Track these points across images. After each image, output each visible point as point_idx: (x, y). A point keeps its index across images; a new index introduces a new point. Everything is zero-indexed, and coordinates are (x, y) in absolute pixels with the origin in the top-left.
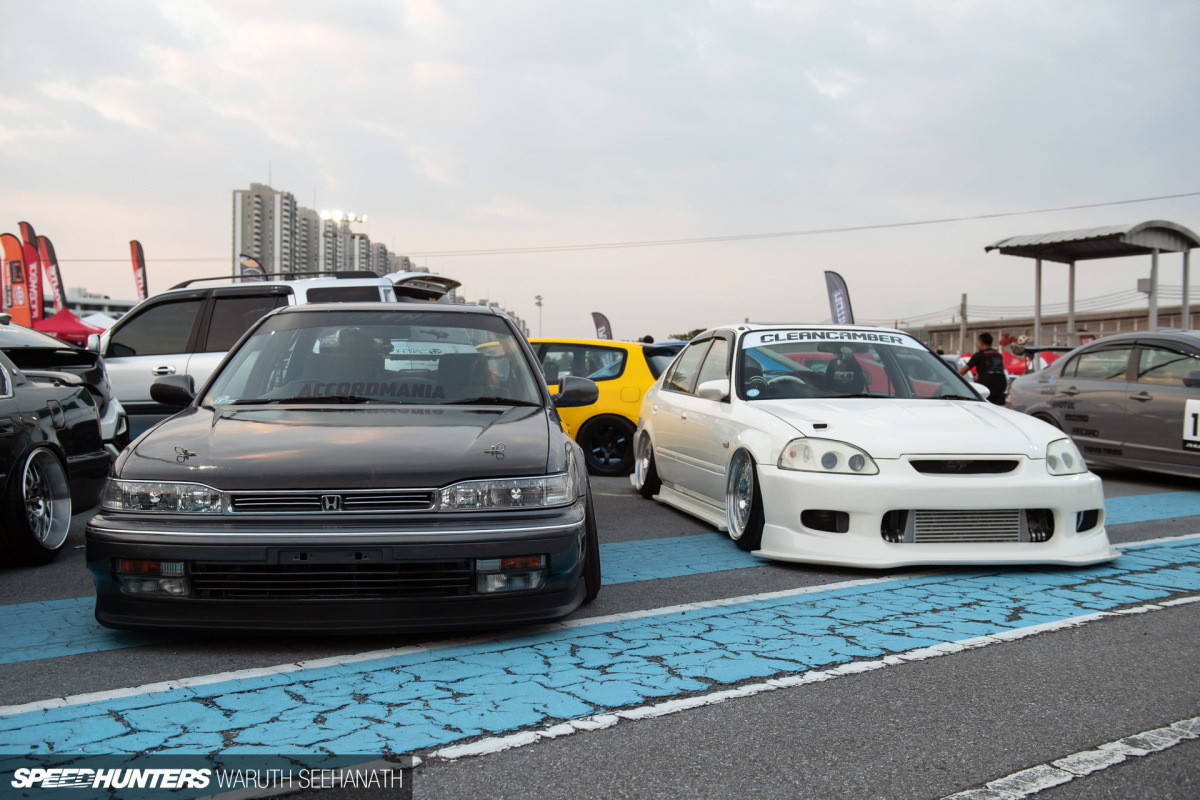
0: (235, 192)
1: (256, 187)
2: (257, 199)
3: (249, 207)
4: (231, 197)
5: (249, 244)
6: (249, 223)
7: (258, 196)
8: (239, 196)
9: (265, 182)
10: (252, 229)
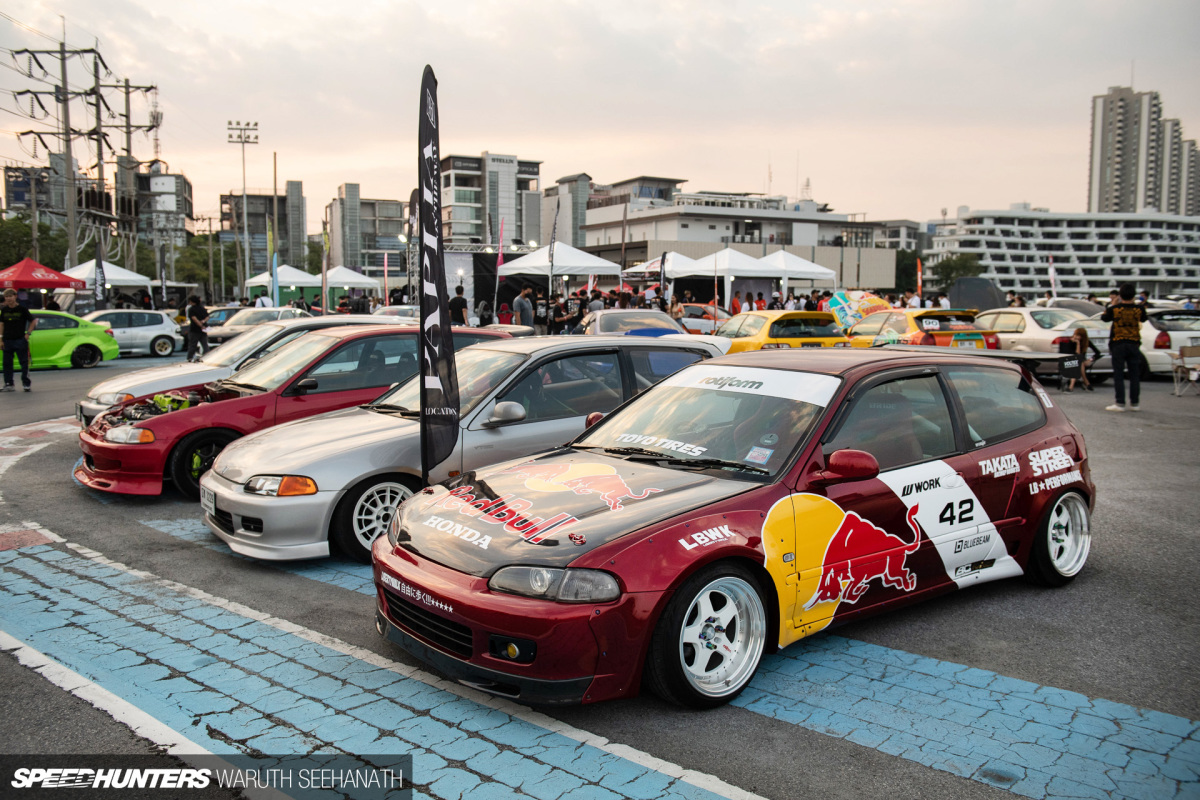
0: (1095, 99)
1: (1117, 91)
2: (1121, 104)
3: (1111, 114)
4: (1090, 105)
5: (1109, 155)
6: (1110, 131)
7: (1121, 100)
8: (1100, 103)
9: (1124, 85)
10: (1114, 138)
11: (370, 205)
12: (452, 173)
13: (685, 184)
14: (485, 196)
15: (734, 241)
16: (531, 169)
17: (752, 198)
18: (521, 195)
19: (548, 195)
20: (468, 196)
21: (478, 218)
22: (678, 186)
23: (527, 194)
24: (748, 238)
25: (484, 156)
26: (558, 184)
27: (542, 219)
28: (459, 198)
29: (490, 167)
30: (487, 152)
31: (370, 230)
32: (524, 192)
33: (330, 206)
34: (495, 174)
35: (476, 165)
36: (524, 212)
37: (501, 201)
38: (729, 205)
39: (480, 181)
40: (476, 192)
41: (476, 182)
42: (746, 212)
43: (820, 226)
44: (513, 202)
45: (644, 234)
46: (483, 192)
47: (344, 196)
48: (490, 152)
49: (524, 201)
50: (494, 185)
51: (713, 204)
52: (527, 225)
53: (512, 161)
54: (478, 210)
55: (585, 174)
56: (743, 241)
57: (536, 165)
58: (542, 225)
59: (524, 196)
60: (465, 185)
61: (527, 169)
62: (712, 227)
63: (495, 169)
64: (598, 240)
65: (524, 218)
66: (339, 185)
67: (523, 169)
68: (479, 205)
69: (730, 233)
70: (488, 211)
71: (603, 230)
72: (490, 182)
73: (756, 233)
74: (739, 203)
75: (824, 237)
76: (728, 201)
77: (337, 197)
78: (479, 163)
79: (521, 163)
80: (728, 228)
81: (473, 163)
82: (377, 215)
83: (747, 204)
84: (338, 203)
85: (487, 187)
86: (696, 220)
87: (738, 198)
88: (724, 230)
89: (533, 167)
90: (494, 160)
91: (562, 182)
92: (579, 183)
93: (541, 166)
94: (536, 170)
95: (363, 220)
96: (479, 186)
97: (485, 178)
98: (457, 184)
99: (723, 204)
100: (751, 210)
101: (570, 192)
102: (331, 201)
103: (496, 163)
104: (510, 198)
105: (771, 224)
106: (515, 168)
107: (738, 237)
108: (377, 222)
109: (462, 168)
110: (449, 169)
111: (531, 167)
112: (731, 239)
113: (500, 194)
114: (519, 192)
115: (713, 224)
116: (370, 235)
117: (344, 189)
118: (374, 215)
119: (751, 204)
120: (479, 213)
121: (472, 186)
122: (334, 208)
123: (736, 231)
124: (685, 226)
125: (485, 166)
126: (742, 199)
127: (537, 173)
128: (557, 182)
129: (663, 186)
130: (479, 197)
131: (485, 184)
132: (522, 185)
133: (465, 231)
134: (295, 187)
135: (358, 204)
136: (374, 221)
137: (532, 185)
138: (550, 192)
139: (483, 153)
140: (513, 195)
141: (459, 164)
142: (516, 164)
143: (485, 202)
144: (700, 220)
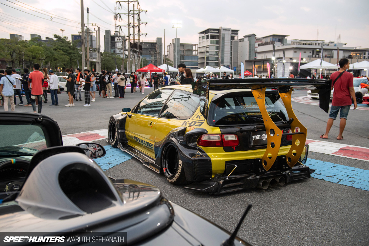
11: (183, 45)
12: (209, 34)
13: (288, 37)
14: (220, 42)
15: (312, 57)
16: (236, 33)
17: (319, 42)
18: (232, 42)
19: (240, 41)
20: (214, 42)
21: (217, 49)
22: (286, 38)
23: (234, 41)
24: (317, 56)
25: (220, 28)
26: (244, 38)
27: (239, 50)
28: (211, 43)
29: (222, 32)
30: (221, 27)
31: (182, 54)
32: (233, 40)
33: (169, 46)
34: (224, 34)
35: (217, 32)
36: (233, 47)
37: (225, 44)
38: (311, 44)
39: (218, 37)
40: (217, 41)
41: (217, 37)
42: (317, 47)
43: (344, 52)
44: (229, 44)
45: (280, 55)
46: (220, 40)
47: (175, 43)
48: (222, 27)
49: (233, 43)
50: (223, 38)
51: (306, 44)
52: (234, 52)
53: (229, 30)
54: (217, 47)
55: (254, 34)
56: (315, 57)
57: (237, 31)
58: (239, 52)
59: (233, 42)
60: (214, 38)
61: (234, 33)
64: (262, 57)
65: (233, 49)
66: (173, 39)
67: (233, 33)
68: (218, 45)
69: (311, 54)
70: (221, 47)
71: (264, 54)
72: (222, 37)
74: (314, 44)
75: (344, 55)
76: (311, 43)
77: (172, 43)
78: (219, 31)
79: (232, 31)
80: (310, 52)
81: (216, 31)
82: (185, 49)
83: (317, 44)
84: (173, 45)
85: (221, 39)
86: (300, 50)
87: (314, 42)
88: (309, 53)
89: (236, 32)
90: (223, 30)
91: (245, 37)
92: (252, 37)
93: (239, 31)
94: (237, 33)
95: (180, 50)
96: (218, 39)
97: (220, 36)
98: (211, 38)
99: (309, 44)
100: (319, 46)
101: (248, 40)
102: (169, 44)
103: (224, 31)
104: (228, 43)
105: (326, 51)
106: (230, 32)
107: (314, 56)
108: (185, 51)
109: (213, 33)
110: (208, 33)
111: (235, 32)
112: (311, 56)
113: (225, 41)
114: (231, 40)
115: (305, 51)
116: (182, 55)
117: (175, 40)
118: (184, 49)
119: (319, 44)
120: (218, 48)
121: (216, 39)
122: (171, 47)
123: (313, 54)
124: (295, 52)
125: (220, 32)
126: (316, 42)
127: (238, 34)
128: (244, 37)
129: (280, 38)
130: (218, 42)
131: (220, 38)
132: (232, 38)
133: (213, 54)
134: (159, 39)
135: (179, 45)
136: (184, 51)
137: (236, 38)
138: (241, 40)
139: (220, 27)
140: (230, 42)
141: (212, 31)
142: (231, 31)
143: (220, 44)
144: (301, 50)
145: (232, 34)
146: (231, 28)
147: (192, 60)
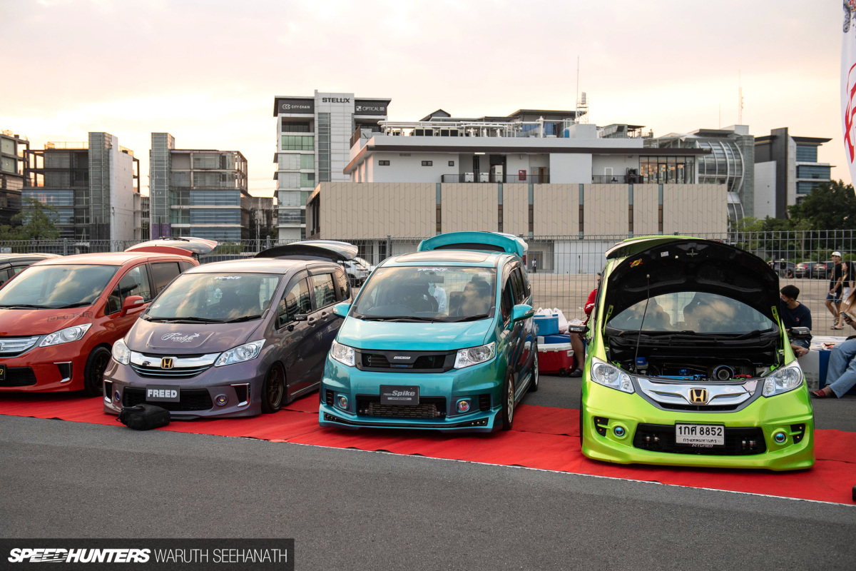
11: (186, 156)
12: (280, 117)
15: (461, 180)
24: (485, 176)
25: (314, 96)
28: (288, 145)
29: (320, 107)
30: (317, 92)
31: (183, 183)
35: (305, 107)
38: (456, 134)
39: (308, 124)
41: (304, 126)
50: (324, 129)
54: (312, 157)
56: (476, 179)
57: (383, 103)
62: (426, 164)
63: (326, 110)
69: (455, 170)
70: (317, 158)
72: (321, 125)
73: (499, 169)
78: (308, 104)
79: (358, 102)
80: (451, 164)
82: (192, 167)
85: (317, 131)
88: (444, 167)
89: (379, 106)
90: (325, 100)
94: (382, 109)
96: (308, 130)
97: (314, 121)
98: (284, 129)
103: (328, 103)
105: (520, 157)
106: (352, 108)
107: (469, 176)
108: (192, 174)
109: (291, 111)
110: (278, 113)
112: (456, 178)
115: (427, 159)
116: (183, 189)
118: (189, 167)
123: (466, 168)
124: (385, 163)
125: (314, 106)
127: (386, 113)
131: (314, 128)
132: (360, 127)
136: (189, 173)
141: (287, 106)
142: (352, 103)
144: (410, 155)
145: (357, 113)
146: (353, 94)
147: (216, 204)
